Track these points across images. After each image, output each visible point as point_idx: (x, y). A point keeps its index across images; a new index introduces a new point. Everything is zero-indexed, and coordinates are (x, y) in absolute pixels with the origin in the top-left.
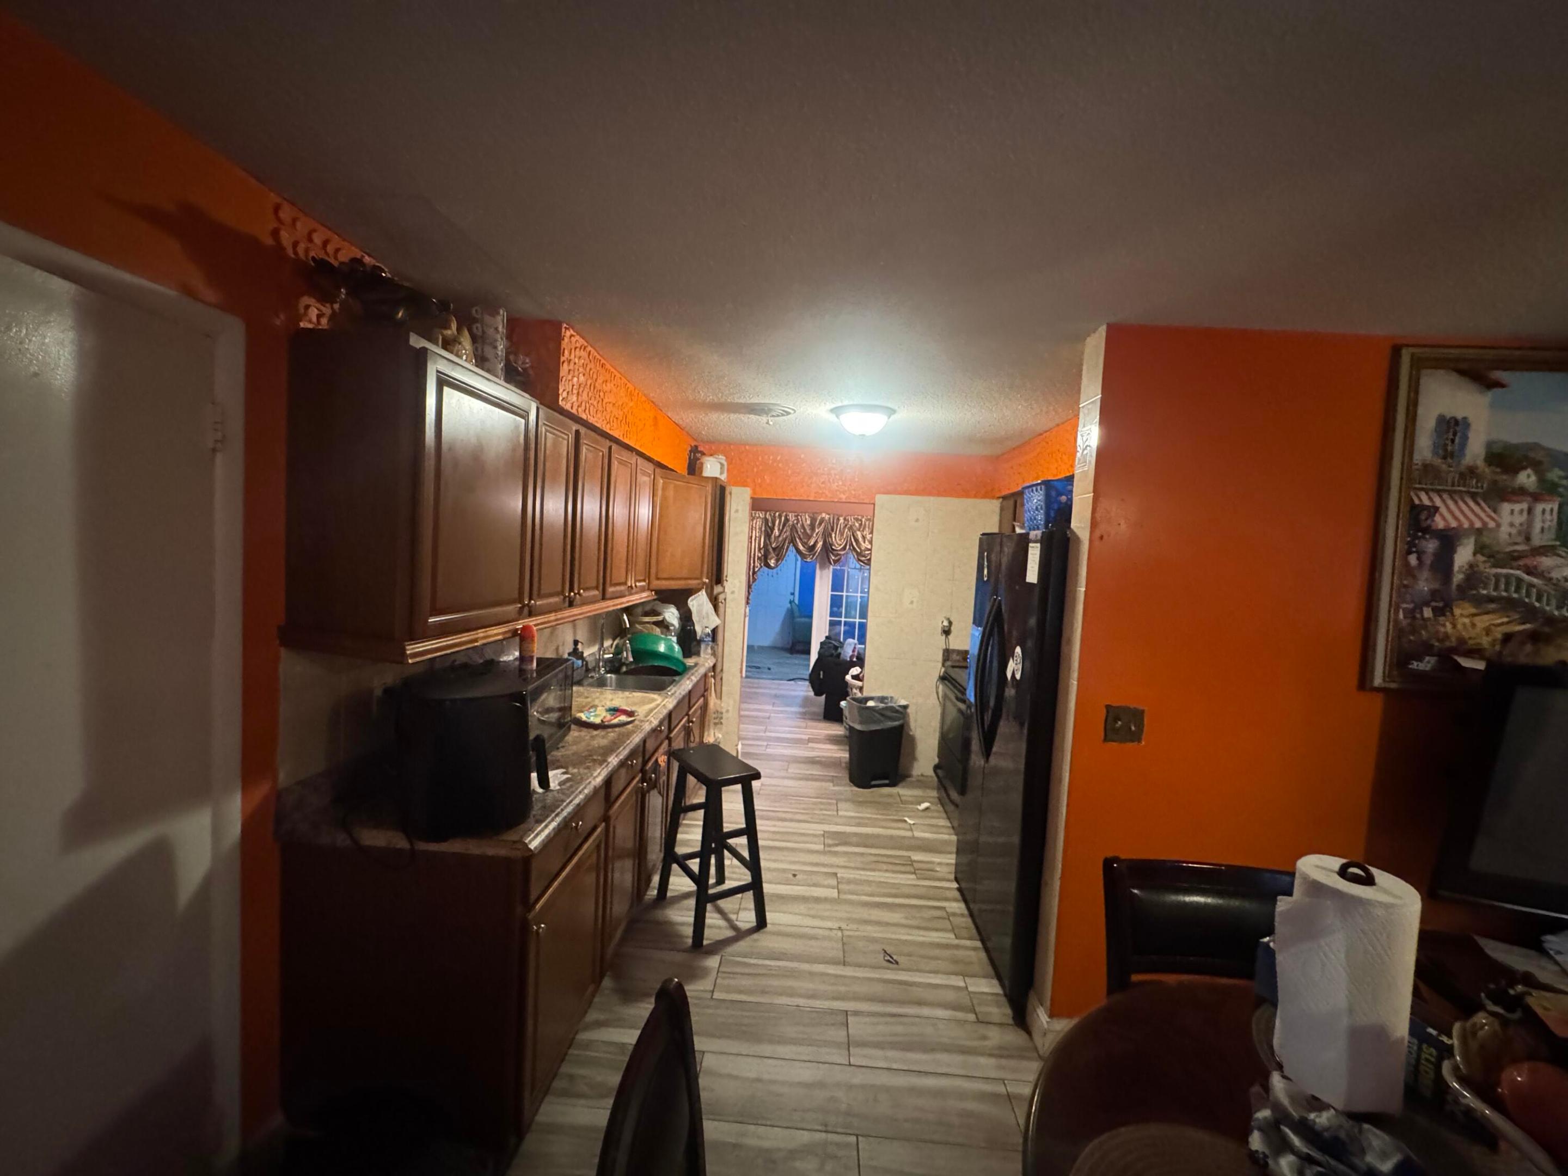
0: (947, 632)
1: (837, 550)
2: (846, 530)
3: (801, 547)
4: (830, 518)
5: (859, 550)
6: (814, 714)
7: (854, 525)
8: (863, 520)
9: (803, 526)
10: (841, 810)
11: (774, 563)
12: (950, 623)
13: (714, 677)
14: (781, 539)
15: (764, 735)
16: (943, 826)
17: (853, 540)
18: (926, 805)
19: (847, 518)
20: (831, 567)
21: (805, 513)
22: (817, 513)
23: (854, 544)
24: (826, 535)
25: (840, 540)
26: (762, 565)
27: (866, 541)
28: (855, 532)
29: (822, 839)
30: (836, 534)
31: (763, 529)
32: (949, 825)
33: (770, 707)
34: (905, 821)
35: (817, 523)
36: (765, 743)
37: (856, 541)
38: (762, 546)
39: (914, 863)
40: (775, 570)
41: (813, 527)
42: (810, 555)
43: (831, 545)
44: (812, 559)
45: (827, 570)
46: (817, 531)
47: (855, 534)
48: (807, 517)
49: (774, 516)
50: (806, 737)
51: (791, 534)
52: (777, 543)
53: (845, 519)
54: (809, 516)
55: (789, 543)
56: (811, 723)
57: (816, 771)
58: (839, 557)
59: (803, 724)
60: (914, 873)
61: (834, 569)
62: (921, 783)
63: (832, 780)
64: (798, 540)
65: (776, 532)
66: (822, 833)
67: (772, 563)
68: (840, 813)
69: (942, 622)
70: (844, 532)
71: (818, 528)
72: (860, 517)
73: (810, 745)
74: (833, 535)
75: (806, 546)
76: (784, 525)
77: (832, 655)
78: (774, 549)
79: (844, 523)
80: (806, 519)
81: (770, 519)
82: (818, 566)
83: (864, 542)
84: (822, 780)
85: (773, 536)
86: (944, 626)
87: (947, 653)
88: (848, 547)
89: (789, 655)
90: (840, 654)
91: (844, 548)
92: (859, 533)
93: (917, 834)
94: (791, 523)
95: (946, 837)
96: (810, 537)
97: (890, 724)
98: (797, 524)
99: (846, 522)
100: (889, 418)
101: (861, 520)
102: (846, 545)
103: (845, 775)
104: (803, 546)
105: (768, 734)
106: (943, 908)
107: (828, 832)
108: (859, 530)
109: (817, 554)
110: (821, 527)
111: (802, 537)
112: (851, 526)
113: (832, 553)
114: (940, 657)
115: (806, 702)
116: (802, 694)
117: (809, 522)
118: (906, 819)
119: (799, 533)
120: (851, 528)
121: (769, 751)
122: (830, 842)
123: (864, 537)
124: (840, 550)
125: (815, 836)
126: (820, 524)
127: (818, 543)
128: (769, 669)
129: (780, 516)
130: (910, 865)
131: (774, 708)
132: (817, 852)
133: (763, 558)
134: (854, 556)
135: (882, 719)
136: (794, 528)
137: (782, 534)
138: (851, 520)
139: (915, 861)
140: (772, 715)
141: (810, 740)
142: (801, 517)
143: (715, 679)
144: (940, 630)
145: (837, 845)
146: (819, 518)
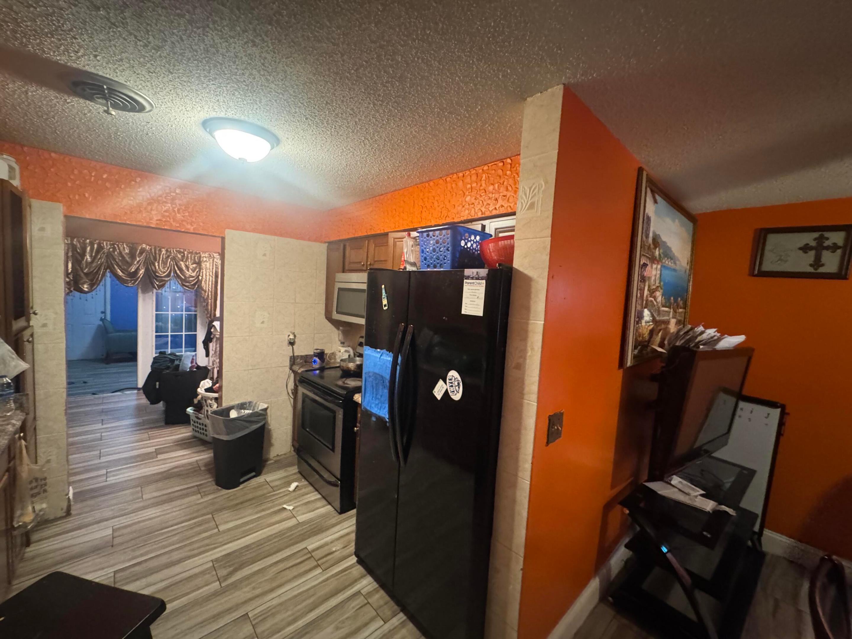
0: (292, 343)
1: (161, 277)
2: (169, 260)
3: (120, 273)
4: (151, 249)
5: (183, 277)
6: (156, 421)
7: (177, 256)
8: (186, 253)
9: (120, 253)
10: (221, 524)
11: (87, 288)
12: (295, 336)
13: (25, 438)
14: (94, 265)
15: (99, 461)
16: (316, 500)
17: (176, 269)
18: (294, 485)
19: (169, 250)
20: (155, 291)
21: (123, 243)
22: (137, 244)
23: (178, 272)
24: (149, 263)
25: (164, 268)
26: (72, 289)
27: (190, 270)
28: (179, 262)
29: (214, 573)
30: (159, 262)
31: (70, 254)
32: (319, 496)
33: (99, 426)
34: (285, 508)
35: (138, 253)
36: (104, 472)
37: (181, 270)
38: (70, 271)
39: (313, 554)
40: (89, 295)
41: (132, 255)
42: (132, 281)
43: (155, 272)
44: (133, 284)
45: (151, 293)
46: (138, 259)
47: (178, 264)
48: (125, 246)
49: (84, 243)
50: (152, 449)
51: (107, 262)
52: (89, 270)
53: (167, 251)
54: (127, 245)
55: (106, 269)
56: (152, 433)
57: (177, 487)
58: (164, 282)
59: (146, 436)
60: (318, 566)
61: (157, 293)
62: (281, 464)
63: (199, 490)
64: (116, 266)
65: (88, 258)
66: (211, 564)
67: (85, 287)
68: (222, 528)
69: (289, 336)
70: (167, 261)
71: (139, 257)
72: (182, 250)
73: (160, 457)
74: (156, 264)
75: (126, 273)
76: (98, 252)
77: (168, 368)
78: (86, 274)
79: (166, 254)
80: (124, 248)
81: (79, 246)
82: (140, 291)
83: (188, 271)
84: (187, 495)
85: (84, 262)
86: (290, 339)
87: (293, 360)
88: (172, 274)
89: (104, 365)
90: (178, 366)
91: (169, 275)
92: (182, 264)
93: (302, 518)
94: (106, 250)
95: (323, 510)
96: (130, 265)
97: (255, 427)
98: (114, 251)
99: (168, 254)
100: (272, 148)
101: (183, 253)
102: (170, 272)
103: (208, 480)
104: (122, 272)
105: (103, 459)
106: (359, 593)
107: (217, 560)
108: (182, 261)
109: (139, 280)
110: (142, 257)
111: (120, 263)
112: (174, 257)
113: (156, 280)
114: (288, 363)
115: (139, 410)
116: (134, 403)
117: (127, 251)
118: (285, 506)
119: (117, 260)
120: (174, 259)
121: (112, 480)
122: (223, 572)
123: (187, 267)
124: (165, 277)
125: (203, 573)
126: (141, 253)
127: (140, 270)
128: (85, 382)
129: (92, 244)
130: (309, 558)
131: (105, 426)
132: (216, 594)
133: (72, 282)
134: (178, 282)
135: (247, 424)
136: (110, 255)
137: (96, 260)
138: (174, 252)
139: (314, 550)
140: (103, 434)
141: (158, 452)
142: (118, 246)
143: (25, 440)
144: (286, 342)
145: (231, 574)
146: (140, 248)
